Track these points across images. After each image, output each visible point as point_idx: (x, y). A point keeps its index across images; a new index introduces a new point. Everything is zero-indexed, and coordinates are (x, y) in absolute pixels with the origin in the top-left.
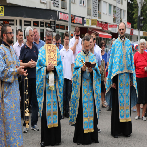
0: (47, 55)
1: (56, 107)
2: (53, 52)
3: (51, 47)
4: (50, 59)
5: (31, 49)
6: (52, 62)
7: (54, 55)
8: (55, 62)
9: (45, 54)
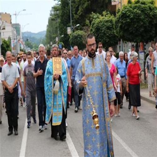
0: (54, 66)
1: (61, 109)
2: (59, 64)
3: (57, 60)
4: (56, 69)
5: (42, 62)
6: (58, 72)
7: (60, 66)
8: (60, 72)
9: (52, 65)
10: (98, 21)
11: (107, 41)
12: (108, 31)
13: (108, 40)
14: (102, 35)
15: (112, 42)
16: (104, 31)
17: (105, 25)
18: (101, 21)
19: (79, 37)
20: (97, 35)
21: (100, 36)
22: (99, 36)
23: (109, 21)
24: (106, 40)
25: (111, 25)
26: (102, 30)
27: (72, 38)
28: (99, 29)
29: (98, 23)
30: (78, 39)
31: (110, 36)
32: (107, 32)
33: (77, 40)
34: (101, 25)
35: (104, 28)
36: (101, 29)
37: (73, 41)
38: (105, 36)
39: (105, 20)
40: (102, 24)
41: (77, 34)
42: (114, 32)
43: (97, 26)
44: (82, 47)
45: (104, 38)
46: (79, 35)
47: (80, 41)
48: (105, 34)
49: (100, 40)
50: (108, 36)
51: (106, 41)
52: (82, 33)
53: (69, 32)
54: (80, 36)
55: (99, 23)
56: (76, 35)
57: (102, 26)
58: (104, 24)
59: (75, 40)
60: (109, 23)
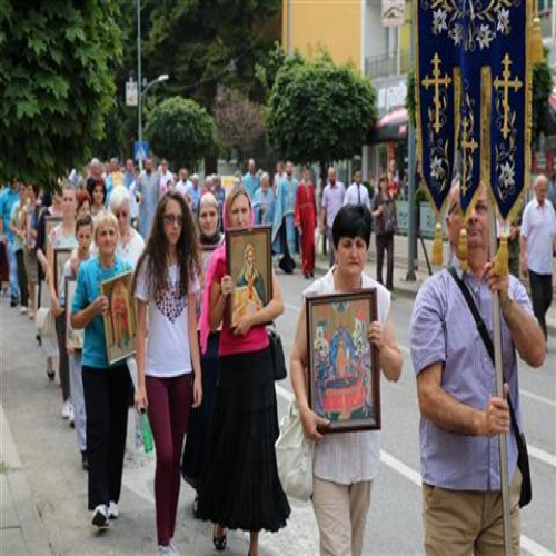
10: (304, 75)
11: (333, 143)
12: (337, 108)
13: (336, 138)
14: (317, 119)
15: (345, 147)
16: (325, 108)
17: (327, 89)
18: (312, 74)
19: (180, 118)
20: (298, 119)
21: (310, 122)
22: (305, 125)
23: (338, 75)
24: (331, 137)
25: (344, 91)
26: (315, 104)
27: (156, 122)
28: (308, 99)
29: (302, 81)
30: (179, 125)
31: (342, 126)
32: (333, 111)
33: (174, 131)
34: (312, 86)
35: (322, 99)
36: (313, 99)
37: (160, 132)
38: (325, 125)
39: (324, 70)
40: (315, 83)
41: (172, 107)
42: (353, 115)
43: (302, 90)
44: (190, 154)
45: (324, 132)
46: (180, 113)
47: (184, 135)
48: (326, 118)
49: (310, 135)
50: (335, 124)
51: (328, 140)
52: (190, 107)
53: (131, 99)
54: (185, 118)
55: (308, 79)
56: (171, 113)
57: (316, 90)
58: (322, 85)
59: (168, 129)
60: (338, 81)
